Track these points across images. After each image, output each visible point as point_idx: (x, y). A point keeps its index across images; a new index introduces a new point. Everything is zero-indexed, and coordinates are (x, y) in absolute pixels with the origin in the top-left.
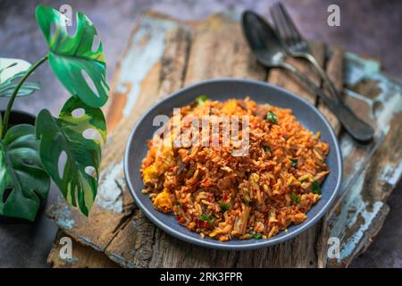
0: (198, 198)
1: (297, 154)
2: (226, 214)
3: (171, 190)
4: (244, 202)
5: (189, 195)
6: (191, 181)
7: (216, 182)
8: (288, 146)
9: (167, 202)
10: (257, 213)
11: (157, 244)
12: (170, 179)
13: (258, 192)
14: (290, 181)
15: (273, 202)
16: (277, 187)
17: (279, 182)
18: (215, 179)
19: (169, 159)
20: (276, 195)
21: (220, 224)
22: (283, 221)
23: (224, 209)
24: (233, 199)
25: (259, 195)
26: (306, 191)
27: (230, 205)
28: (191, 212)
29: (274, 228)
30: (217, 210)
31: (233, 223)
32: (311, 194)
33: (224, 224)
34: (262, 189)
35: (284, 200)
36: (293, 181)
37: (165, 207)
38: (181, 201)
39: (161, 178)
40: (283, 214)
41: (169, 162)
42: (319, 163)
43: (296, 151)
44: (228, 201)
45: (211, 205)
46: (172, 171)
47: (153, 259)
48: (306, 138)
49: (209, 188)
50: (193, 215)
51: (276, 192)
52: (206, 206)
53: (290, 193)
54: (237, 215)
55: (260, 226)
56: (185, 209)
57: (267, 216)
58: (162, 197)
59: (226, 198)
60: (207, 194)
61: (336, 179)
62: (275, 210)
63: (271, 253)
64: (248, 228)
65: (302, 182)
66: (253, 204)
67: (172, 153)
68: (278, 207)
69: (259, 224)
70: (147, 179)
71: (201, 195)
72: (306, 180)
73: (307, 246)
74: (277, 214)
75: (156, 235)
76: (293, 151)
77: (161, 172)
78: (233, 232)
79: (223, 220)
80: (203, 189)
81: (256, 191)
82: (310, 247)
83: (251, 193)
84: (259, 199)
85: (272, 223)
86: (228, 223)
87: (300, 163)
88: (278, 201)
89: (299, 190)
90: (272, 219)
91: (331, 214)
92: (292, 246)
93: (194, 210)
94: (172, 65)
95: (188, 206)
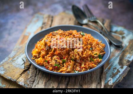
0: (53, 58)
1: (93, 46)
2: (64, 64)
3: (43, 57)
4: (72, 60)
5: (50, 57)
6: (51, 52)
7: (61, 52)
8: (89, 43)
9: (42, 61)
10: (77, 64)
11: (37, 77)
12: (43, 53)
13: (77, 56)
14: (90, 53)
15: (83, 60)
16: (85, 54)
17: (85, 52)
18: (60, 51)
19: (43, 46)
20: (84, 57)
21: (62, 68)
22: (87, 67)
23: (64, 62)
24: (67, 59)
25: (77, 57)
26: (96, 58)
27: (66, 61)
28: (51, 63)
29: (83, 69)
30: (61, 62)
31: (67, 67)
32: (98, 58)
33: (64, 67)
34: (79, 54)
35: (87, 59)
36: (91, 53)
37: (41, 63)
38: (47, 60)
39: (39, 53)
40: (87, 64)
41: (43, 47)
42: (101, 49)
43: (92, 45)
44: (65, 59)
45: (58, 61)
46: (44, 50)
47: (35, 82)
48: (96, 41)
49: (59, 54)
50: (51, 65)
51: (84, 56)
52: (57, 61)
53: (90, 57)
54: (69, 64)
55: (78, 68)
56: (48, 62)
57: (81, 65)
58: (40, 60)
59: (64, 58)
60: (57, 57)
61: (108, 54)
62: (84, 63)
63: (82, 79)
64: (73, 69)
65: (95, 55)
66: (75, 60)
67: (44, 44)
68: (85, 62)
69: (77, 68)
70: (34, 54)
71: (55, 57)
72: (96, 54)
73: (97, 77)
74: (85, 64)
75: (37, 74)
76: (91, 44)
77: (39, 51)
78: (67, 70)
79: (63, 66)
80: (56, 55)
81: (76, 55)
82: (98, 78)
83: (74, 56)
84: (78, 58)
85: (83, 67)
86: (65, 67)
87: (94, 49)
88: (85, 60)
89: (93, 57)
90: (83, 66)
91: (106, 69)
92: (91, 77)
93: (52, 63)
94: (46, 24)
95: (50, 61)
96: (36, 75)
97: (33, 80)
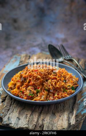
0: (28, 89)
2: (38, 94)
3: (18, 88)
4: (46, 90)
5: (25, 88)
6: (26, 83)
7: (35, 83)
8: (63, 75)
10: (50, 94)
12: (18, 84)
13: (51, 86)
14: (63, 84)
15: (56, 90)
16: (58, 84)
19: (18, 78)
20: (57, 87)
22: (60, 96)
23: (38, 92)
24: (41, 89)
26: (69, 89)
27: (40, 91)
28: (25, 93)
29: (56, 98)
30: (35, 92)
31: (41, 97)
32: (71, 90)
34: (52, 85)
35: (61, 90)
37: (16, 93)
38: (22, 90)
39: (15, 85)
40: (60, 94)
41: (18, 79)
42: (74, 82)
43: (66, 78)
45: (33, 90)
46: (19, 81)
47: (10, 110)
48: (70, 75)
49: (34, 85)
50: (26, 95)
52: (31, 91)
53: (63, 88)
54: (43, 94)
55: (51, 98)
56: (23, 93)
57: (54, 95)
58: (15, 90)
59: (38, 88)
60: (32, 87)
62: (57, 93)
63: (55, 108)
64: (47, 99)
65: (68, 86)
66: (49, 90)
67: (20, 76)
68: (59, 92)
70: (10, 86)
71: (29, 87)
73: (69, 107)
74: (58, 95)
77: (15, 83)
78: (41, 100)
79: (37, 96)
80: (30, 85)
82: (71, 107)
83: (48, 86)
84: (51, 88)
85: (56, 97)
86: (39, 97)
87: (67, 81)
88: (58, 90)
89: (66, 89)
90: (56, 95)
92: (63, 106)
93: (26, 93)
95: (24, 91)
96: (11, 105)
97: (8, 109)
